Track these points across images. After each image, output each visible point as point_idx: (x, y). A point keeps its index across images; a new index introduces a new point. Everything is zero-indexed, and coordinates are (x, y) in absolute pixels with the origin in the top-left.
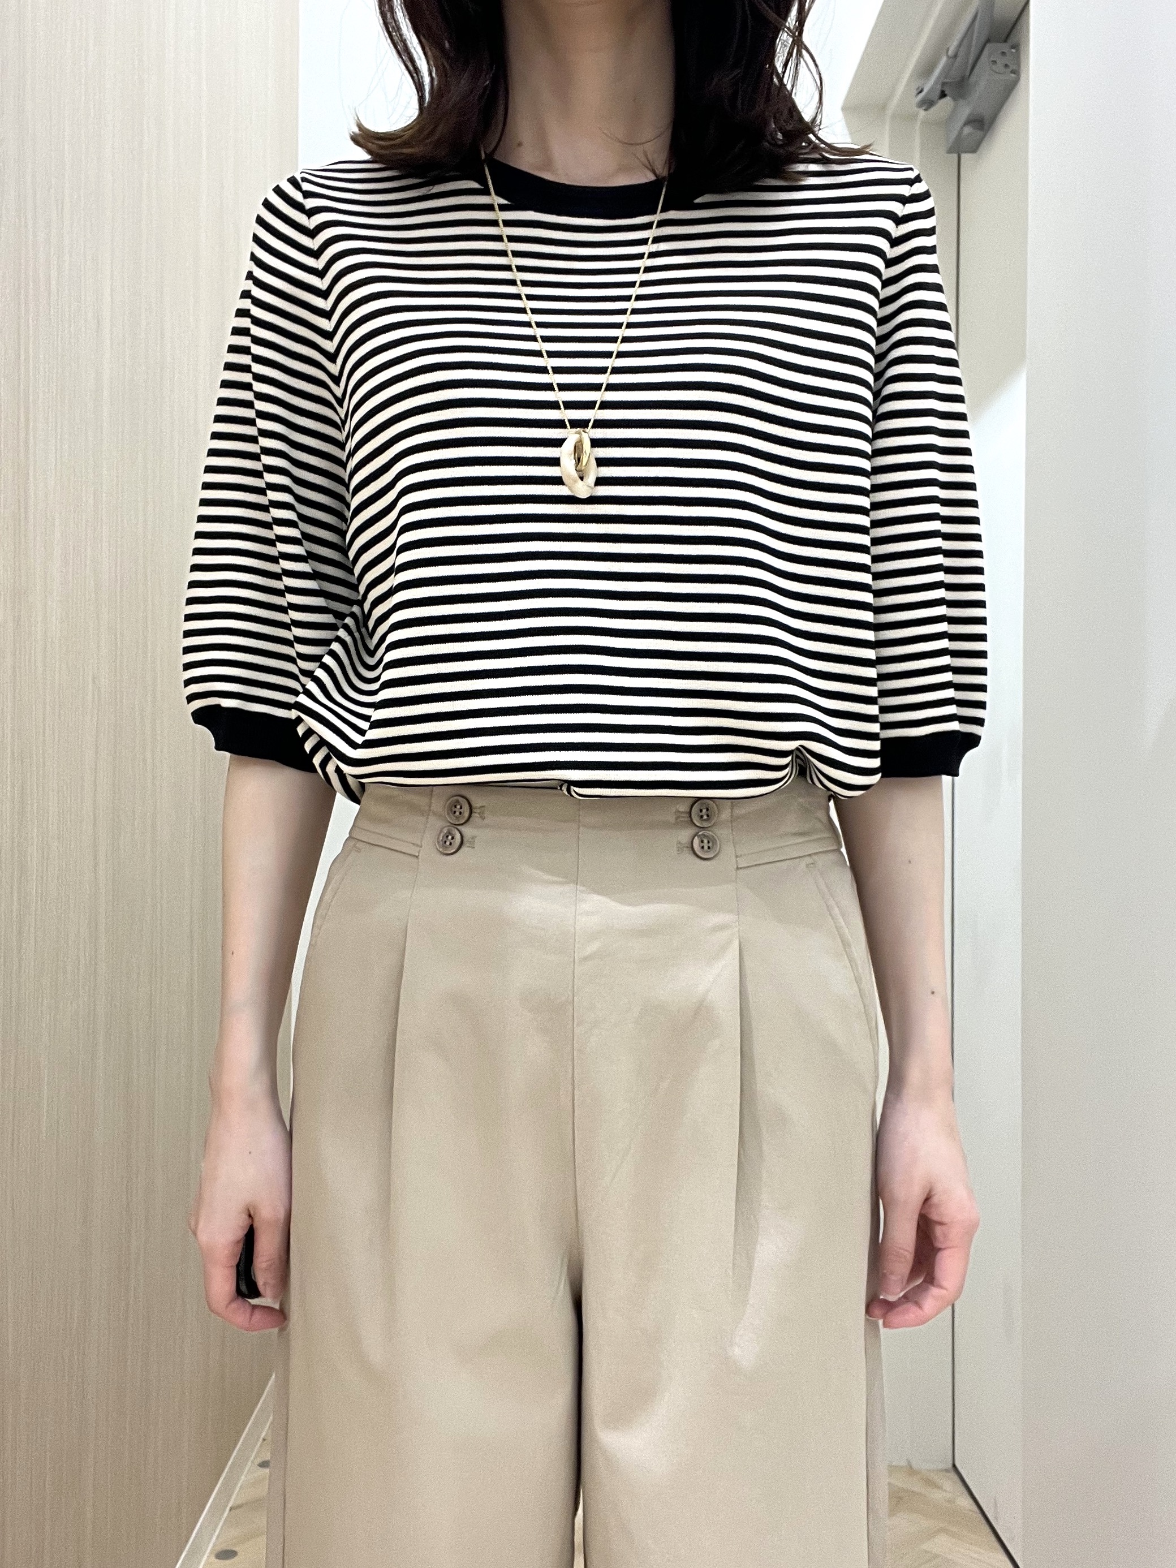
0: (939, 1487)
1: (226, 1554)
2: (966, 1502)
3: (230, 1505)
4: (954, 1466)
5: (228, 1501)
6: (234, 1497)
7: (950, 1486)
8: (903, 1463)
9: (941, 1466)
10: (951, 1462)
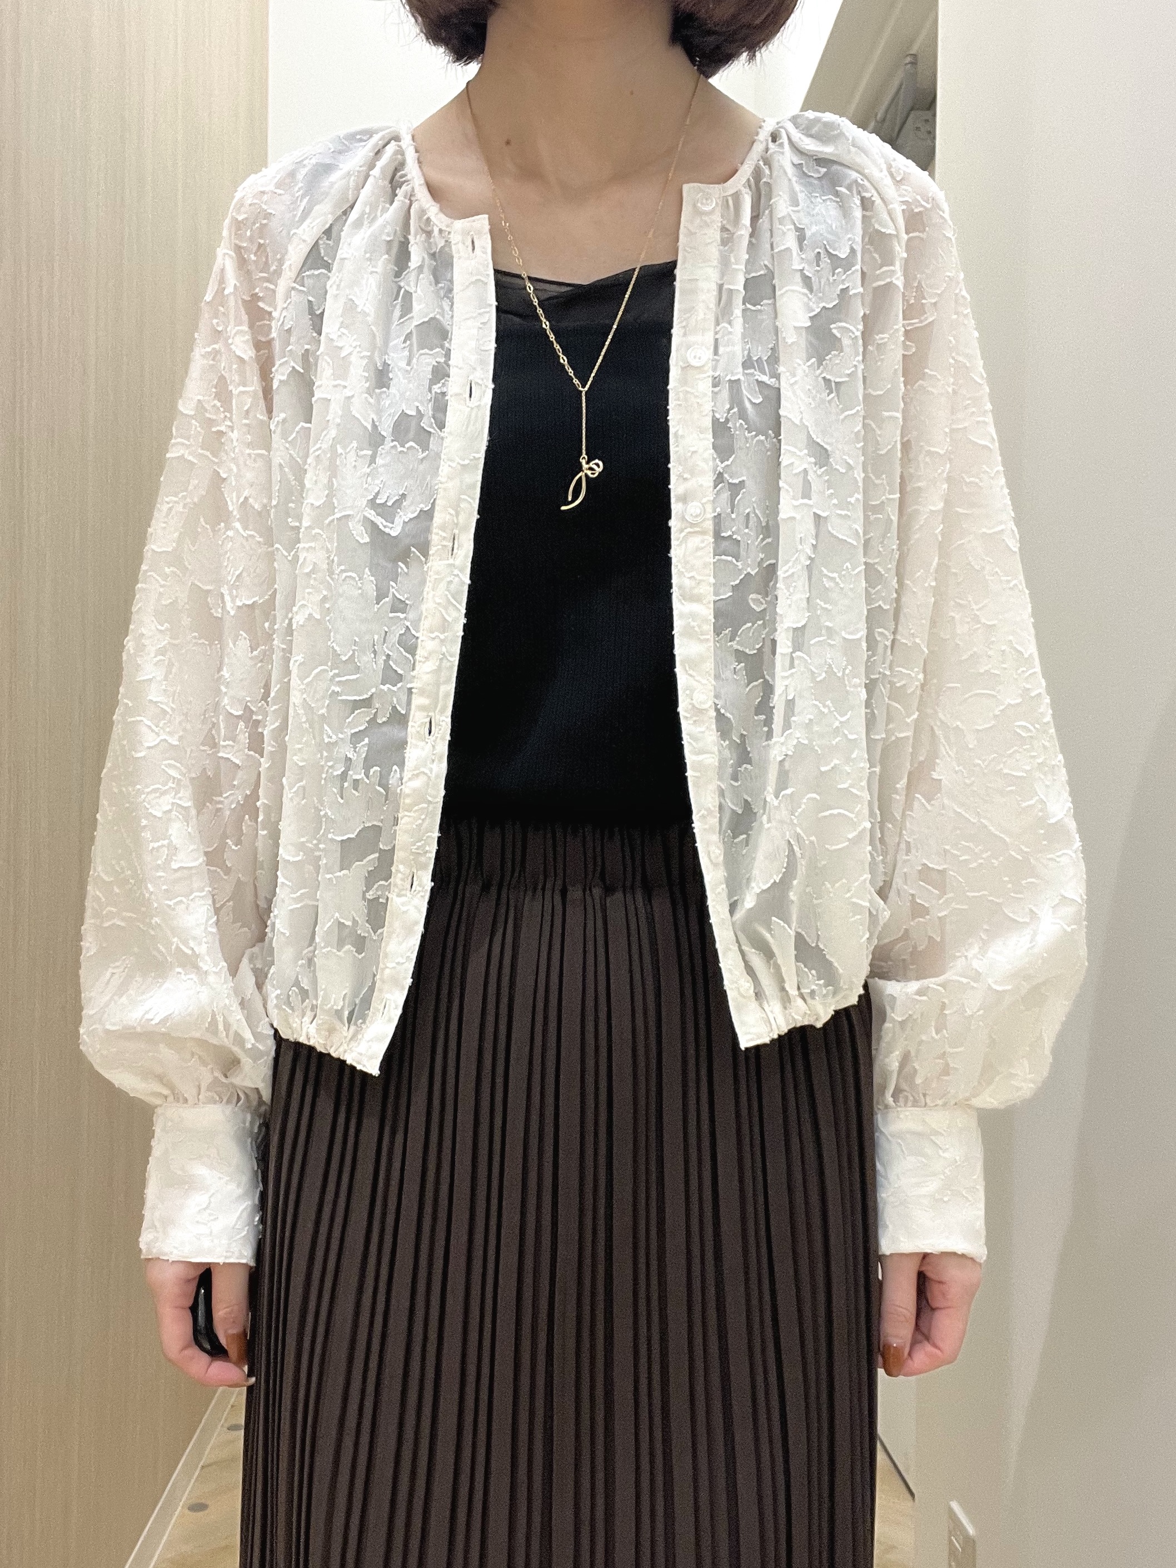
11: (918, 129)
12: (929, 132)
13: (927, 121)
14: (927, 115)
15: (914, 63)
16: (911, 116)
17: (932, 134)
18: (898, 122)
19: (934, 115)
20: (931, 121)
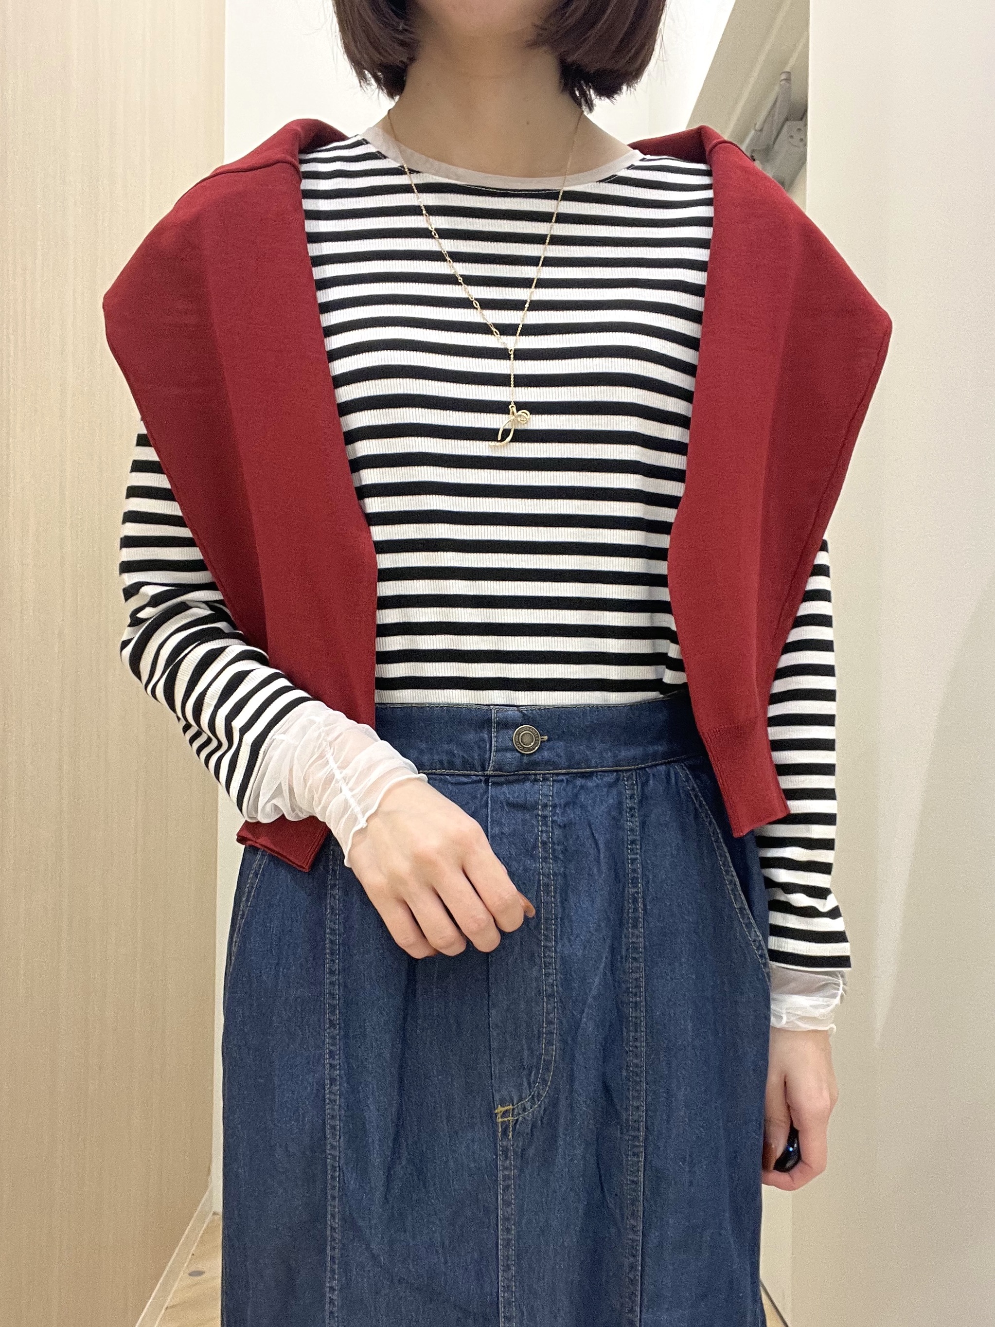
3: (164, 1307)
5: (165, 1301)
6: (169, 1298)
11: (792, 137)
12: (802, 140)
13: (799, 130)
14: (799, 124)
15: (788, 80)
16: (786, 127)
17: (803, 141)
18: (775, 132)
19: (806, 125)
20: (803, 130)
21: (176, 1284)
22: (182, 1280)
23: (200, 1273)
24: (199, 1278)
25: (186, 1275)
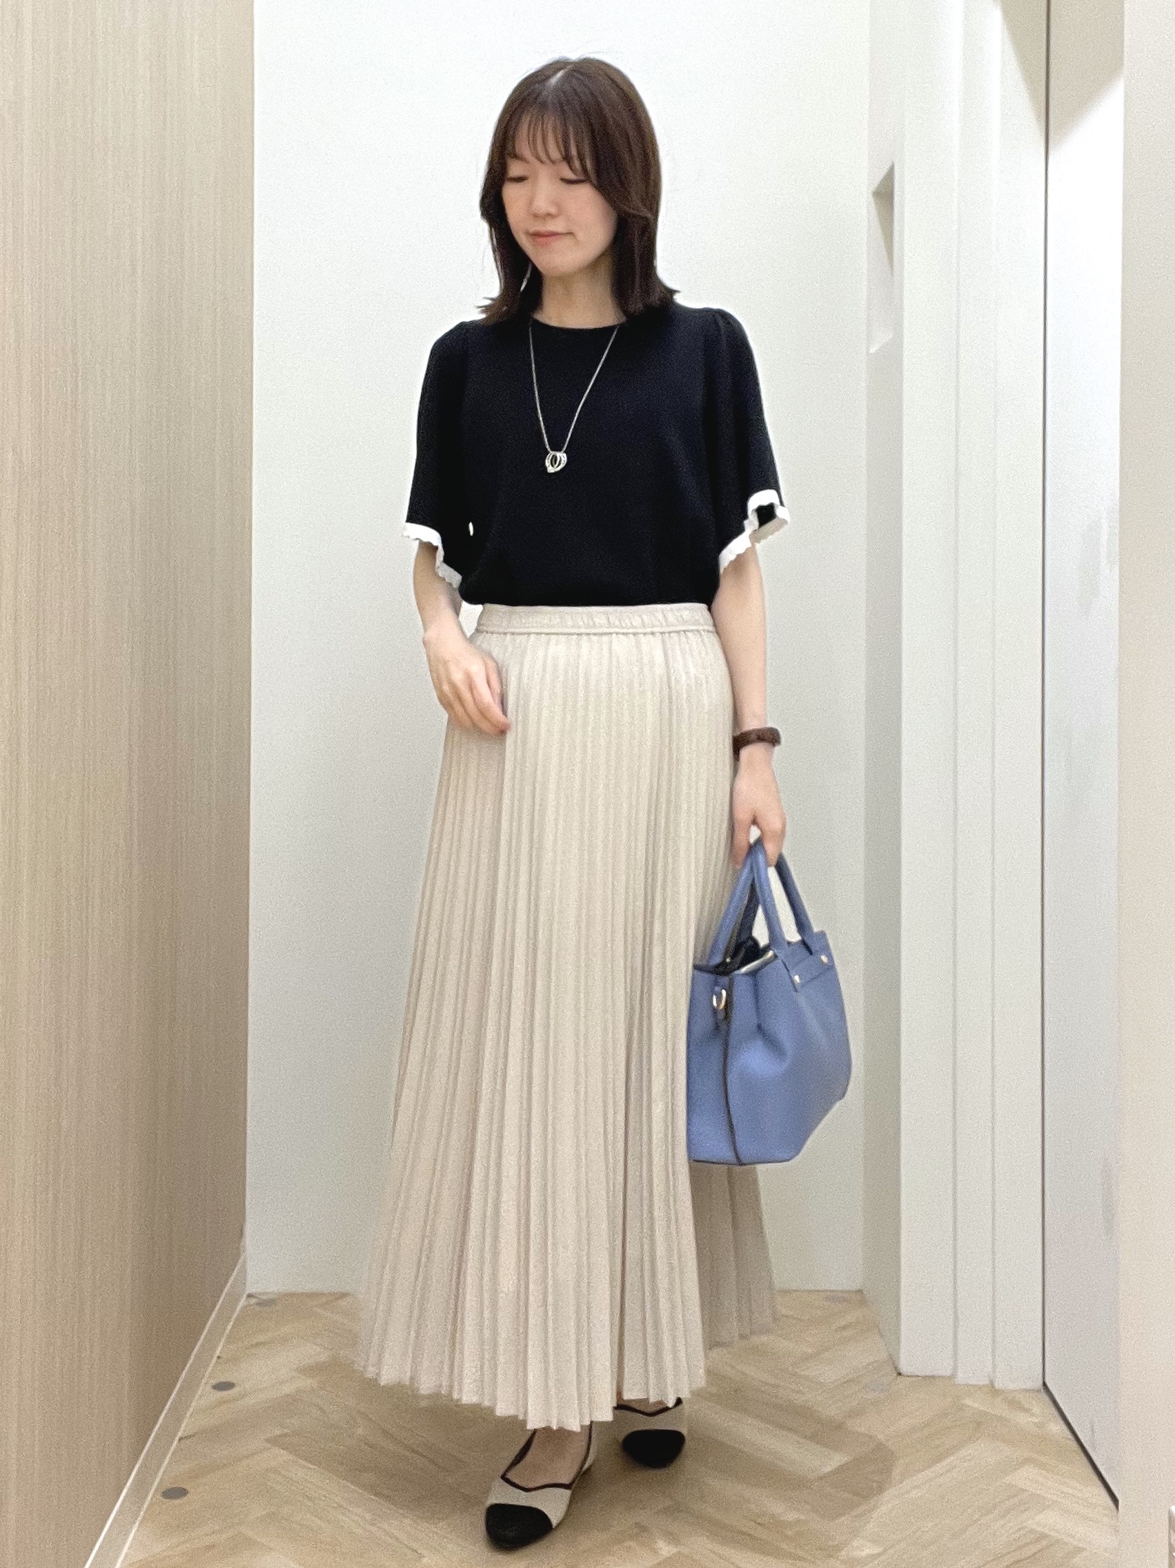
0: (1027, 1410)
1: (174, 1493)
2: (1057, 1427)
3: (180, 1434)
4: (1044, 1384)
5: (177, 1430)
6: (183, 1426)
7: (1040, 1407)
8: (986, 1382)
9: (1029, 1385)
10: (1041, 1383)
21: (193, 1404)
22: (204, 1396)
23: (226, 1386)
24: (225, 1394)
25: (208, 1388)
